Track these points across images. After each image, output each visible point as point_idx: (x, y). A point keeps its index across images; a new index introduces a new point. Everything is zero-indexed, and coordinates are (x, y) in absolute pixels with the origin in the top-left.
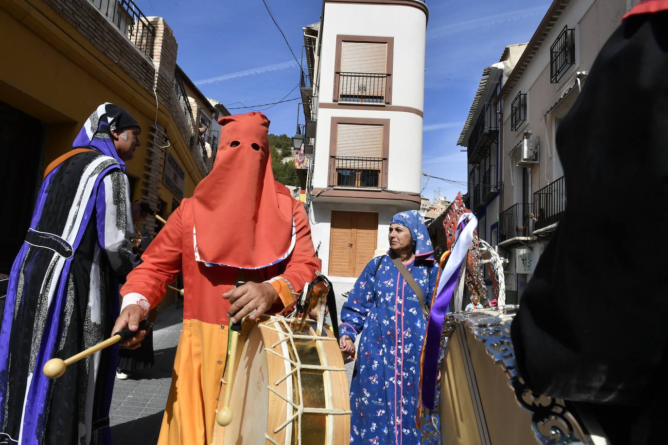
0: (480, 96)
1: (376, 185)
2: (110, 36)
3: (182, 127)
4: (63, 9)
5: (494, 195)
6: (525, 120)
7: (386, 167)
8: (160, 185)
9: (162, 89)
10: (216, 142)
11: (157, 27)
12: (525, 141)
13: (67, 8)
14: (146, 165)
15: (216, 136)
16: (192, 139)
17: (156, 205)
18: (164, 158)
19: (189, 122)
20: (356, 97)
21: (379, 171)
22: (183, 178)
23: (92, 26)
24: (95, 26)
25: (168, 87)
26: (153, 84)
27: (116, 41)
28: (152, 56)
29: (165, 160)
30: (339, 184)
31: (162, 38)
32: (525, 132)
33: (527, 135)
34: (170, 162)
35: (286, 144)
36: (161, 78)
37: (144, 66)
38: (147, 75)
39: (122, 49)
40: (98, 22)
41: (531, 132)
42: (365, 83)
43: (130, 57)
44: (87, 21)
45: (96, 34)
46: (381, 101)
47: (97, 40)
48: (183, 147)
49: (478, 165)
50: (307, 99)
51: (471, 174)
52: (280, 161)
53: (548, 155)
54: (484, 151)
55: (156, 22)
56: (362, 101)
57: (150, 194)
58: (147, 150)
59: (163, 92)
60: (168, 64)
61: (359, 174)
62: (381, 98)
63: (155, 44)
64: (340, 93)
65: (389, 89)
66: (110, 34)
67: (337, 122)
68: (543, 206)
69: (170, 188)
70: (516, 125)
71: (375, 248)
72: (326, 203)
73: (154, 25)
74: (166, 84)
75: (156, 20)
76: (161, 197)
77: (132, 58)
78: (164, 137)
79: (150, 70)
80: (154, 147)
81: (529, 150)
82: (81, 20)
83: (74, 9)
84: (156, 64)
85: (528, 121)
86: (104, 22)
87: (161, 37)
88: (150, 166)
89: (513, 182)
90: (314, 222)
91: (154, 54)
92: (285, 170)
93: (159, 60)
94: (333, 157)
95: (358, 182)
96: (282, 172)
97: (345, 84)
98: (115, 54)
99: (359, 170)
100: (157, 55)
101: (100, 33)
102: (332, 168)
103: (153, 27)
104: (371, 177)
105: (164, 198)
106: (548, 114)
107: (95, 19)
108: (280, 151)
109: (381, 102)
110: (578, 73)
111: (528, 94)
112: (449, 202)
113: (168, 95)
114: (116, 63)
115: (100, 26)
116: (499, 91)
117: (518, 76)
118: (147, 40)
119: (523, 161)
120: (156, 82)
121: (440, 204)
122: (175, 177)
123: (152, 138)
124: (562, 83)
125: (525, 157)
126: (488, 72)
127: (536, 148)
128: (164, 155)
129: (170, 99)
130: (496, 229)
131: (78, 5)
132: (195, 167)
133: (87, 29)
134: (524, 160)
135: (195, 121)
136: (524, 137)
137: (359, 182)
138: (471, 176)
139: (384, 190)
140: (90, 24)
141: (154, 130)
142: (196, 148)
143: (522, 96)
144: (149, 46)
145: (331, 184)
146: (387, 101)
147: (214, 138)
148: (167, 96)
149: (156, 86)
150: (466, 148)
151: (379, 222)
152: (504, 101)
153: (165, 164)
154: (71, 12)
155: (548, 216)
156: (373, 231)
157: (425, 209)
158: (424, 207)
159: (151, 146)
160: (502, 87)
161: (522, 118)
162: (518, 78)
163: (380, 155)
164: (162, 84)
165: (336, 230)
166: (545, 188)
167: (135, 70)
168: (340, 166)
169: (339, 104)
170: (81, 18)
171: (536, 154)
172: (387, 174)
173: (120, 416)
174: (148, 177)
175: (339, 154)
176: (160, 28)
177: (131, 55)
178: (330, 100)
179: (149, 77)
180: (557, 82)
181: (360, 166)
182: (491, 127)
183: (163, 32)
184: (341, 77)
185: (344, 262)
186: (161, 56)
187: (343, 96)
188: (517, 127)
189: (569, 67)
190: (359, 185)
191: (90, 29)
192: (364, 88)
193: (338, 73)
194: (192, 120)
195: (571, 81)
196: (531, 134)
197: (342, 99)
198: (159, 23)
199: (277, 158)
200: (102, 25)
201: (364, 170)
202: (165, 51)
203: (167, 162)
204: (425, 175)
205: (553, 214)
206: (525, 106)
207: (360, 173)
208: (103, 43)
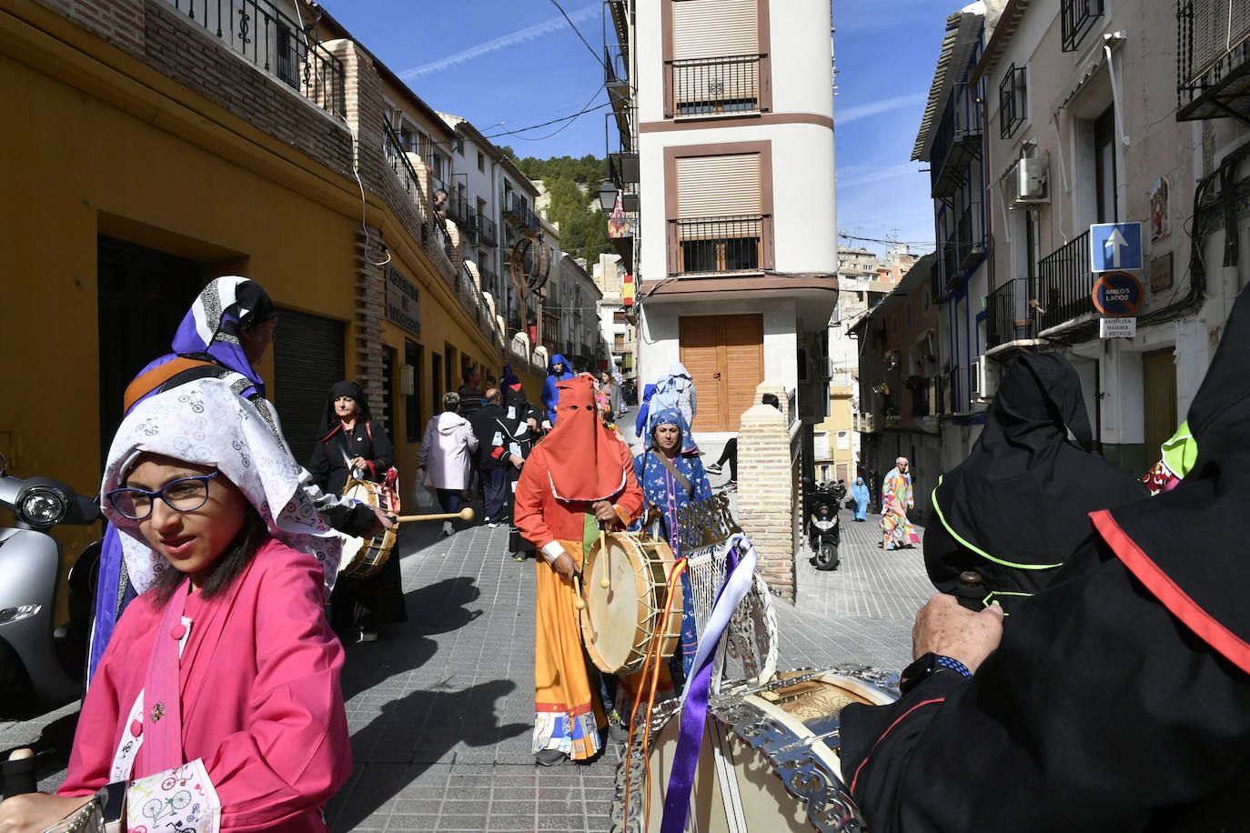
0: (946, 68)
1: (754, 265)
2: (277, 102)
3: (404, 213)
4: (205, 81)
5: (979, 259)
6: (1024, 118)
7: (770, 230)
8: (384, 325)
9: (367, 166)
10: (464, 195)
11: (346, 60)
12: (1023, 162)
13: (210, 78)
14: (358, 298)
15: (464, 183)
16: (424, 227)
17: (381, 360)
18: (384, 280)
19: (417, 200)
20: (705, 103)
21: (758, 239)
22: (417, 300)
23: (249, 94)
24: (252, 93)
25: (375, 159)
26: (352, 160)
27: (287, 107)
28: (344, 113)
29: (385, 283)
30: (687, 269)
31: (357, 80)
32: (1025, 142)
33: (1028, 149)
34: (394, 281)
35: (594, 173)
36: (362, 148)
37: (334, 134)
38: (341, 149)
39: (298, 117)
40: (256, 84)
41: (1035, 143)
42: (720, 76)
43: (312, 126)
44: (240, 88)
45: (257, 106)
46: (754, 107)
47: (259, 115)
48: (411, 249)
49: (950, 199)
50: (621, 102)
51: (940, 215)
52: (586, 207)
53: (1063, 187)
54: (957, 174)
55: (342, 51)
56: (717, 112)
57: (369, 344)
58: (356, 273)
59: (370, 171)
60: (371, 120)
61: (721, 249)
62: (753, 101)
63: (346, 92)
64: (677, 100)
65: (766, 83)
66: (277, 98)
67: (674, 156)
68: (1057, 284)
69: (398, 324)
70: (1009, 126)
71: (762, 379)
72: (667, 304)
73: (339, 58)
74: (374, 155)
75: (342, 48)
76: (388, 344)
77: (315, 128)
78: (380, 244)
79: (344, 138)
80: (367, 266)
81: (1031, 178)
82: (231, 91)
83: (219, 76)
84: (353, 125)
85: (1029, 122)
86: (266, 81)
87: (354, 76)
88: (364, 299)
89: (1010, 236)
90: (649, 341)
91: (347, 108)
92: (597, 224)
93: (357, 118)
94: (672, 222)
95: (721, 263)
96: (592, 230)
97: (683, 82)
98: (288, 129)
99: (722, 241)
100: (352, 110)
101: (262, 103)
102: (673, 241)
103: (338, 61)
104: (744, 252)
105: (391, 344)
106: (1062, 111)
107: (251, 81)
108: (584, 189)
109: (752, 109)
110: (1107, 36)
111: (1028, 67)
112: (915, 257)
113: (378, 172)
114: (293, 147)
115: (260, 90)
116: (979, 57)
117: (1010, 31)
118: (333, 84)
119: (1020, 201)
120: (356, 157)
121: (898, 260)
122: (405, 302)
123: (361, 251)
124: (1083, 52)
125: (1024, 192)
126: (957, 22)
127: (1044, 174)
128: (383, 275)
129: (380, 178)
130: (985, 322)
131: (225, 67)
132: (435, 274)
133: (243, 101)
134: (1022, 198)
135: (426, 195)
136: (1021, 153)
137: (724, 262)
138: (941, 220)
139: (770, 272)
140: (246, 92)
141: (362, 238)
142: (433, 241)
143: (1017, 73)
144: (337, 95)
145: (674, 272)
146: (764, 107)
147: (461, 187)
148: (376, 175)
149: (357, 162)
150: (927, 165)
151: (765, 330)
152: (989, 78)
153: (386, 289)
154: (216, 83)
155: (1066, 303)
156: (755, 348)
157: (868, 274)
158: (868, 271)
159: (361, 265)
160: (984, 48)
161: (1019, 115)
162: (1011, 34)
163: (756, 209)
164: (366, 156)
165: (689, 351)
166: (1059, 250)
167: (322, 146)
168: (687, 236)
169: (676, 122)
170: (231, 86)
171: (1044, 186)
172: (772, 243)
173: (376, 695)
174: (362, 317)
175: (682, 215)
176: (351, 62)
177: (313, 123)
178: (659, 116)
179: (344, 150)
180: (1074, 49)
181: (723, 234)
182: (968, 130)
183: (357, 68)
184: (677, 70)
185: (708, 406)
186: (358, 111)
187: (681, 105)
188: (1012, 129)
189: (1094, 22)
190: (724, 268)
191: (246, 100)
192: (719, 87)
193: (668, 63)
194: (421, 194)
195: (1095, 52)
196: (1036, 145)
197: (682, 112)
198: (348, 53)
199: (579, 201)
200: (262, 88)
201: (730, 241)
202: (364, 99)
203: (390, 284)
204: (845, 237)
205: (1074, 300)
206: (1023, 88)
207: (723, 246)
208: (268, 117)
